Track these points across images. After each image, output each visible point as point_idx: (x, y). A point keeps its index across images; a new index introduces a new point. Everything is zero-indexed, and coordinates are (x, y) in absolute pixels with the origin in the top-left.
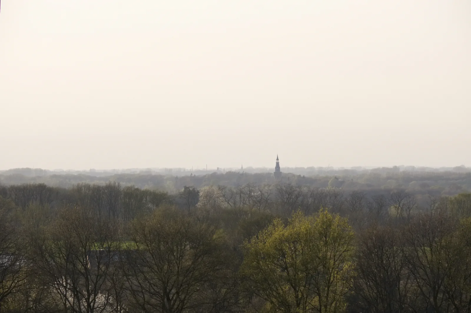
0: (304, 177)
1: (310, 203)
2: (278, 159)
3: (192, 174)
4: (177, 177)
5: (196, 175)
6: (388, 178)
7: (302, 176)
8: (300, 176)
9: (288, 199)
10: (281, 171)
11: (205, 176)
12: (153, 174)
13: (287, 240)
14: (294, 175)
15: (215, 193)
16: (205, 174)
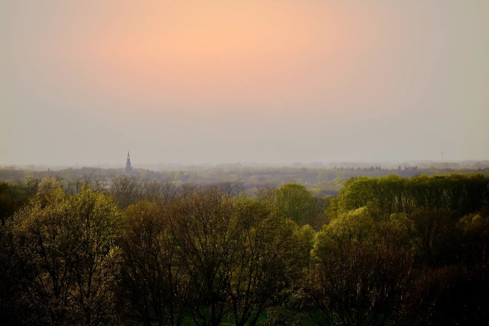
0: (152, 172)
1: (143, 193)
2: (129, 155)
3: (49, 169)
4: (36, 171)
5: (54, 170)
6: (231, 173)
7: (150, 170)
8: (148, 171)
9: (123, 189)
10: (131, 166)
11: (62, 171)
12: (16, 169)
13: (45, 222)
14: (143, 170)
15: (54, 184)
16: (61, 169)
